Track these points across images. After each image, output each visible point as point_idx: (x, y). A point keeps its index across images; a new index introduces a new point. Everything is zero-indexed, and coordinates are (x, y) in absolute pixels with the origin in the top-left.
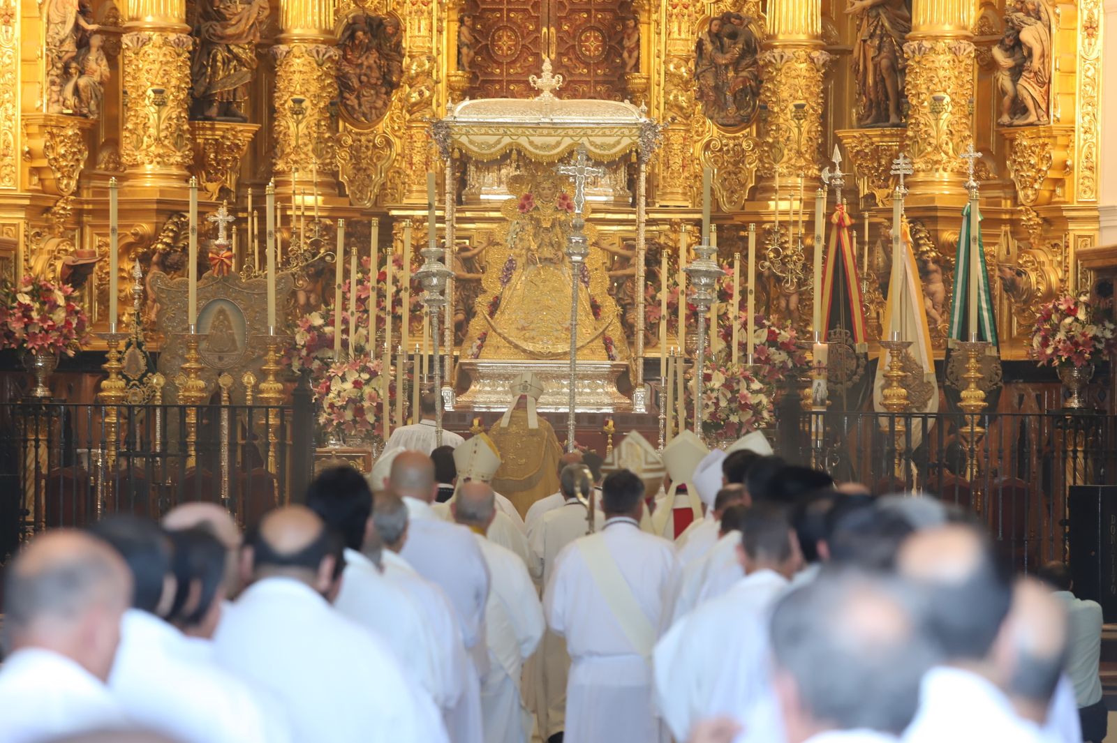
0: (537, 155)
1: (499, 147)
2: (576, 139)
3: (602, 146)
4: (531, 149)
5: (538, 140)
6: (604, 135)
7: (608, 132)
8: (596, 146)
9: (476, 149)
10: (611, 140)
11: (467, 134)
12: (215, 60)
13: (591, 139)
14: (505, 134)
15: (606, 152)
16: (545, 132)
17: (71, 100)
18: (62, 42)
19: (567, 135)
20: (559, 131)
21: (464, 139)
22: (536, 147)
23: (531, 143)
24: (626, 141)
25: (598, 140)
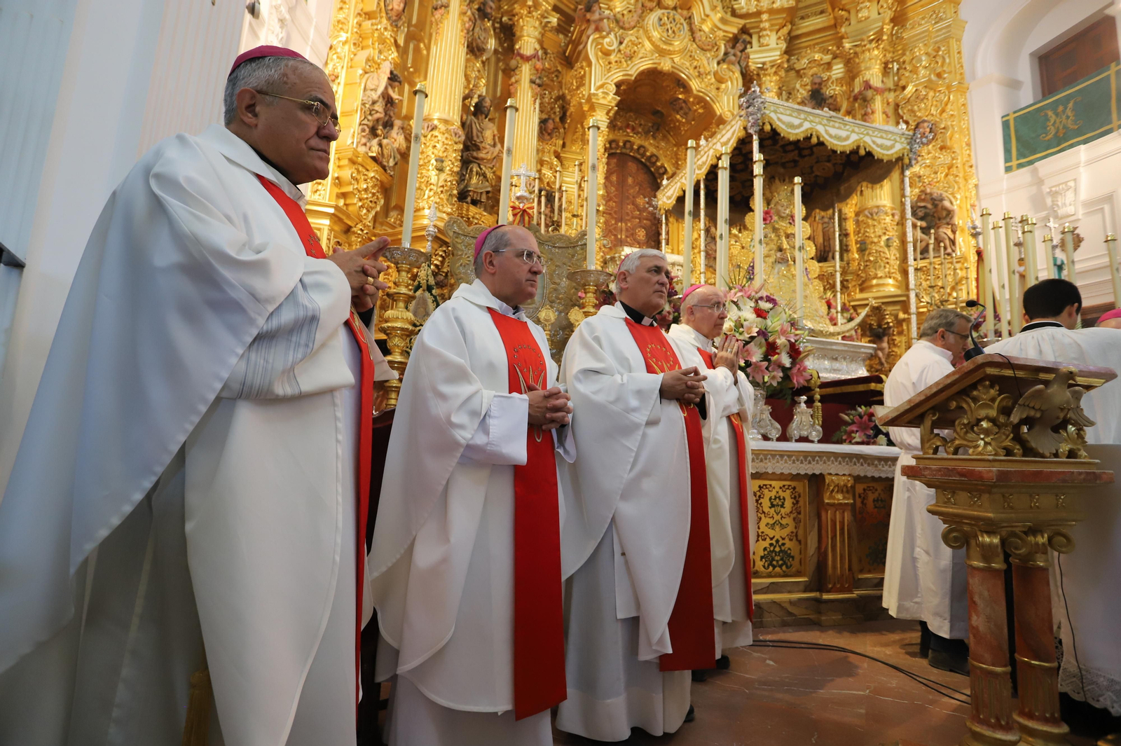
0: (831, 143)
1: (802, 129)
2: (862, 136)
3: (881, 146)
4: (827, 137)
5: (833, 131)
6: (882, 137)
7: (884, 136)
8: (878, 145)
9: (783, 127)
10: (889, 143)
11: (775, 112)
12: (471, 171)
13: (874, 139)
14: (805, 119)
15: (885, 152)
16: (837, 125)
17: (376, 148)
18: (374, 103)
19: (853, 131)
20: (848, 127)
21: (773, 115)
22: (831, 136)
23: (826, 131)
24: (898, 147)
25: (879, 141)
